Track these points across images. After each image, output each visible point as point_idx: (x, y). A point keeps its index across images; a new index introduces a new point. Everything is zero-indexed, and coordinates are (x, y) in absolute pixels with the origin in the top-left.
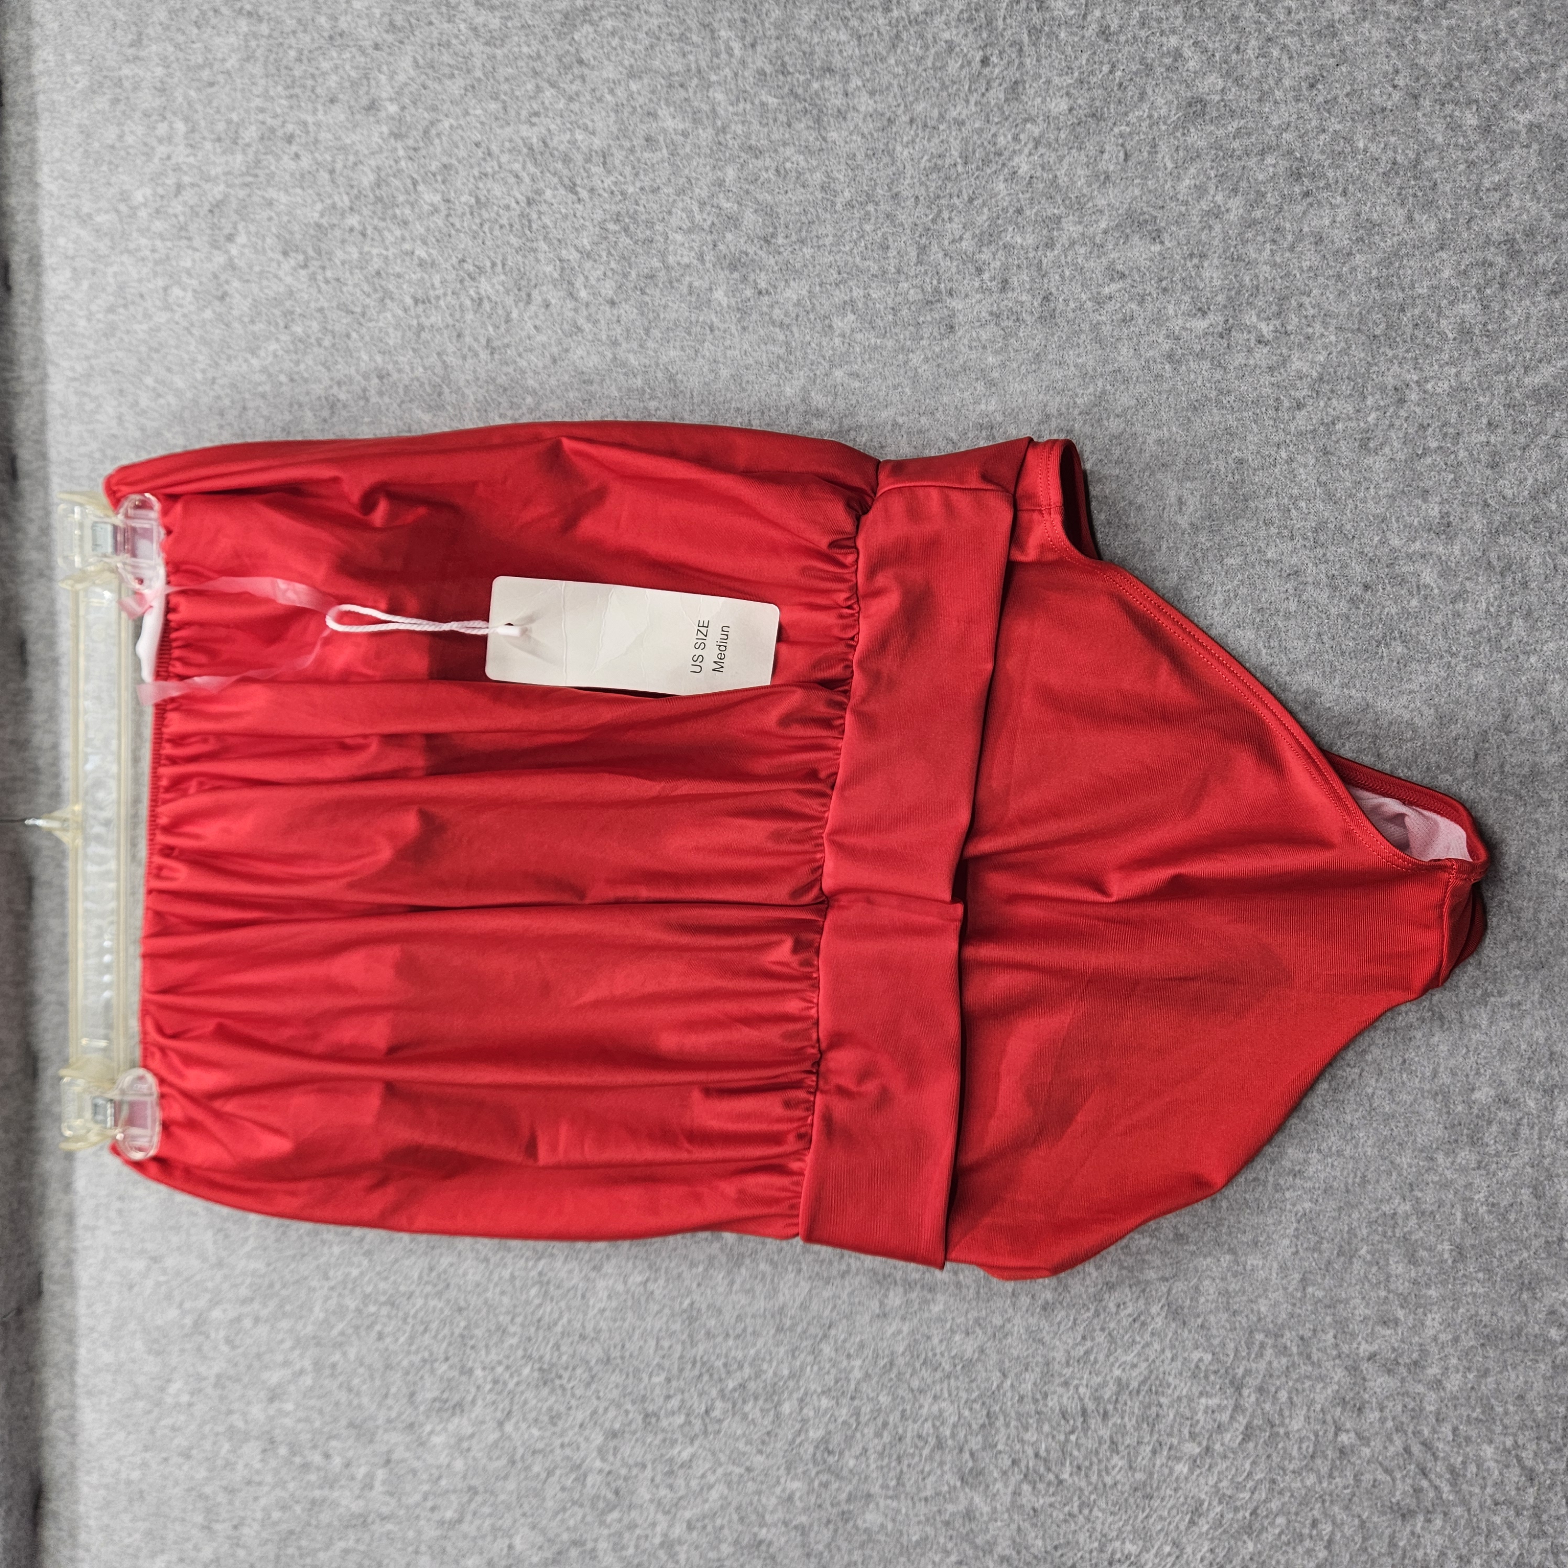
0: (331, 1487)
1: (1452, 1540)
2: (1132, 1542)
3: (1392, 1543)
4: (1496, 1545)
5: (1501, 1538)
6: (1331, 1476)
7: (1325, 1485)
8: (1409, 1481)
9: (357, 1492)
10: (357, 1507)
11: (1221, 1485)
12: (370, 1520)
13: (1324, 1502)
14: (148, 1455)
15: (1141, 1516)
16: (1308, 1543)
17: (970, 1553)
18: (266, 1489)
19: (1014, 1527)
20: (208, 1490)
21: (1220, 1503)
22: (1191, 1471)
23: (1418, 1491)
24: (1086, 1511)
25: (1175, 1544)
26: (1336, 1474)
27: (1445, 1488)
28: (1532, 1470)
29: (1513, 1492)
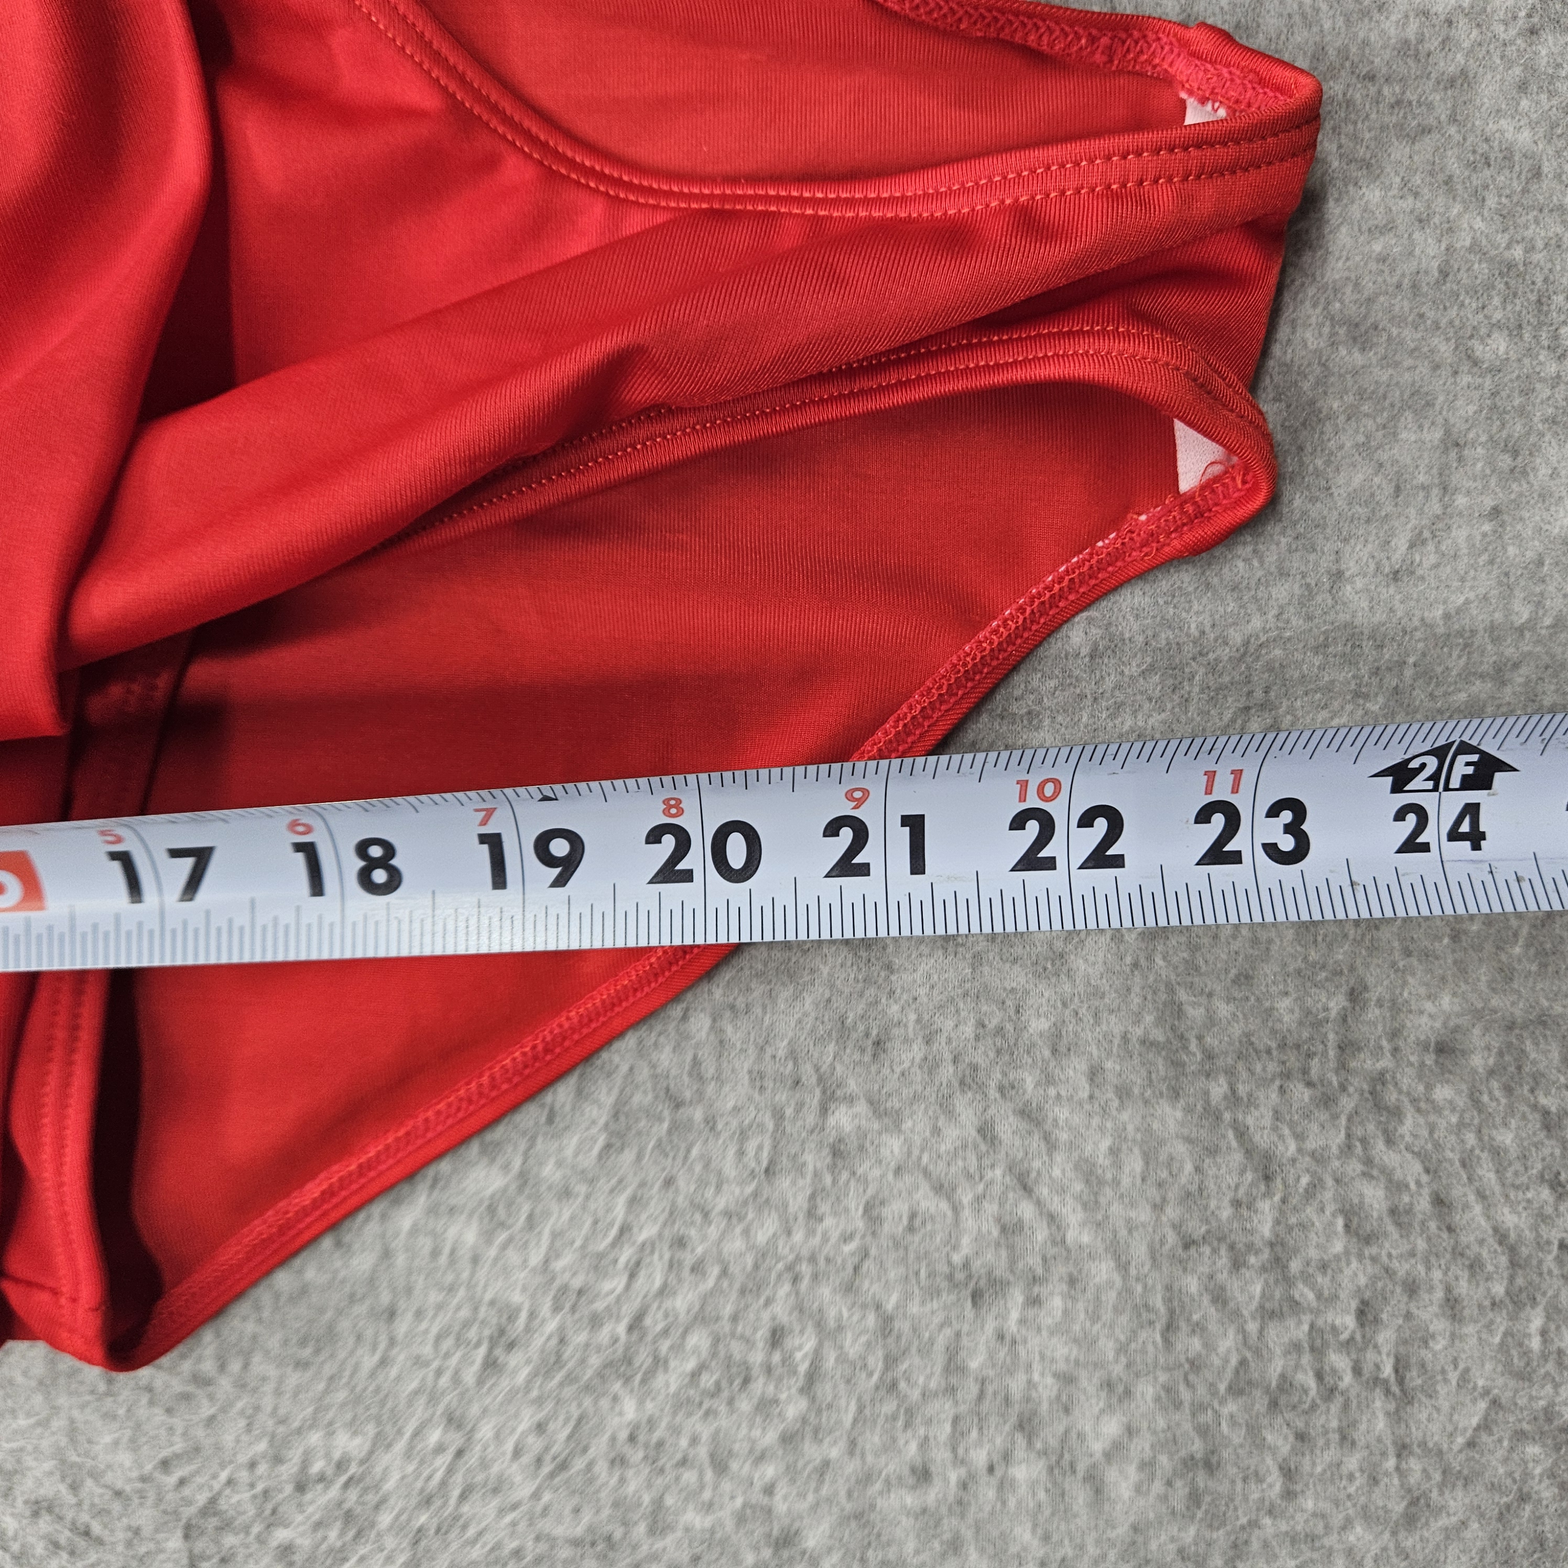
1: (1087, 1342)
2: (354, 1427)
3: (954, 1366)
5: (1198, 1328)
6: (812, 1214)
7: (798, 1236)
8: (990, 1208)
13: (796, 1280)
15: (369, 1362)
16: (759, 1386)
19: (58, 1423)
21: (557, 1308)
22: (488, 1236)
23: (1010, 1229)
25: (453, 1421)
26: (824, 1208)
27: (1072, 1216)
28: (1268, 1157)
29: (1226, 1213)
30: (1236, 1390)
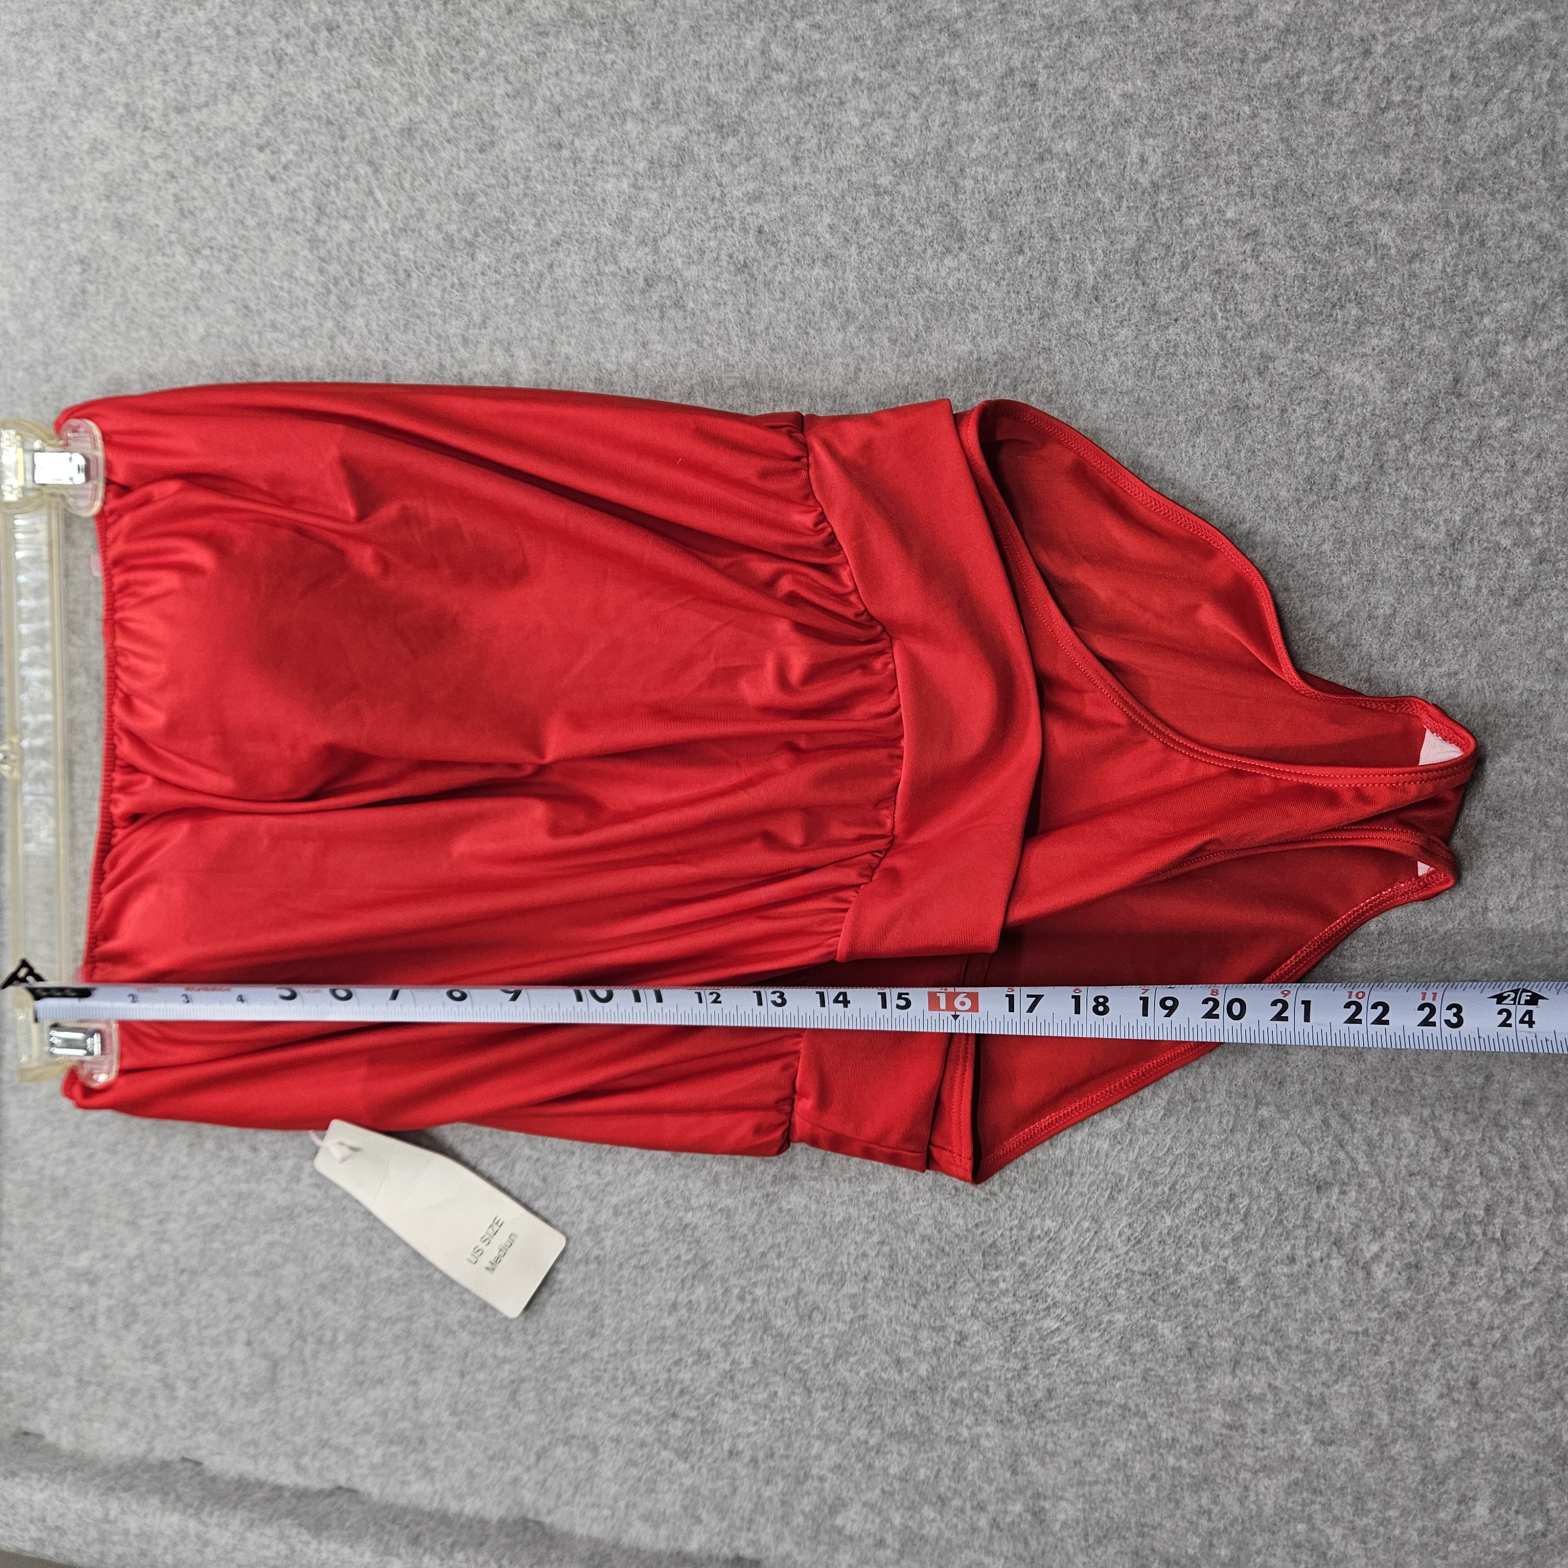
0: (258, 1181)
1: (1366, 1211)
2: (1053, 1219)
3: (1307, 1216)
4: (1409, 1216)
5: (1413, 1210)
6: (1250, 1149)
7: (1243, 1158)
8: (1326, 1153)
9: (284, 1185)
10: (284, 1200)
11: (1140, 1161)
12: (296, 1212)
13: (1241, 1175)
14: (73, 1151)
15: (1061, 1192)
16: (1223, 1217)
17: (892, 1233)
18: (192, 1183)
20: (134, 1185)
21: (1140, 1178)
22: (1112, 1146)
23: (1334, 1162)
24: (1007, 1189)
25: (1095, 1220)
26: (1255, 1147)
27: (1361, 1159)
28: (1448, 1141)
29: (1428, 1163)
30: (1430, 1237)
